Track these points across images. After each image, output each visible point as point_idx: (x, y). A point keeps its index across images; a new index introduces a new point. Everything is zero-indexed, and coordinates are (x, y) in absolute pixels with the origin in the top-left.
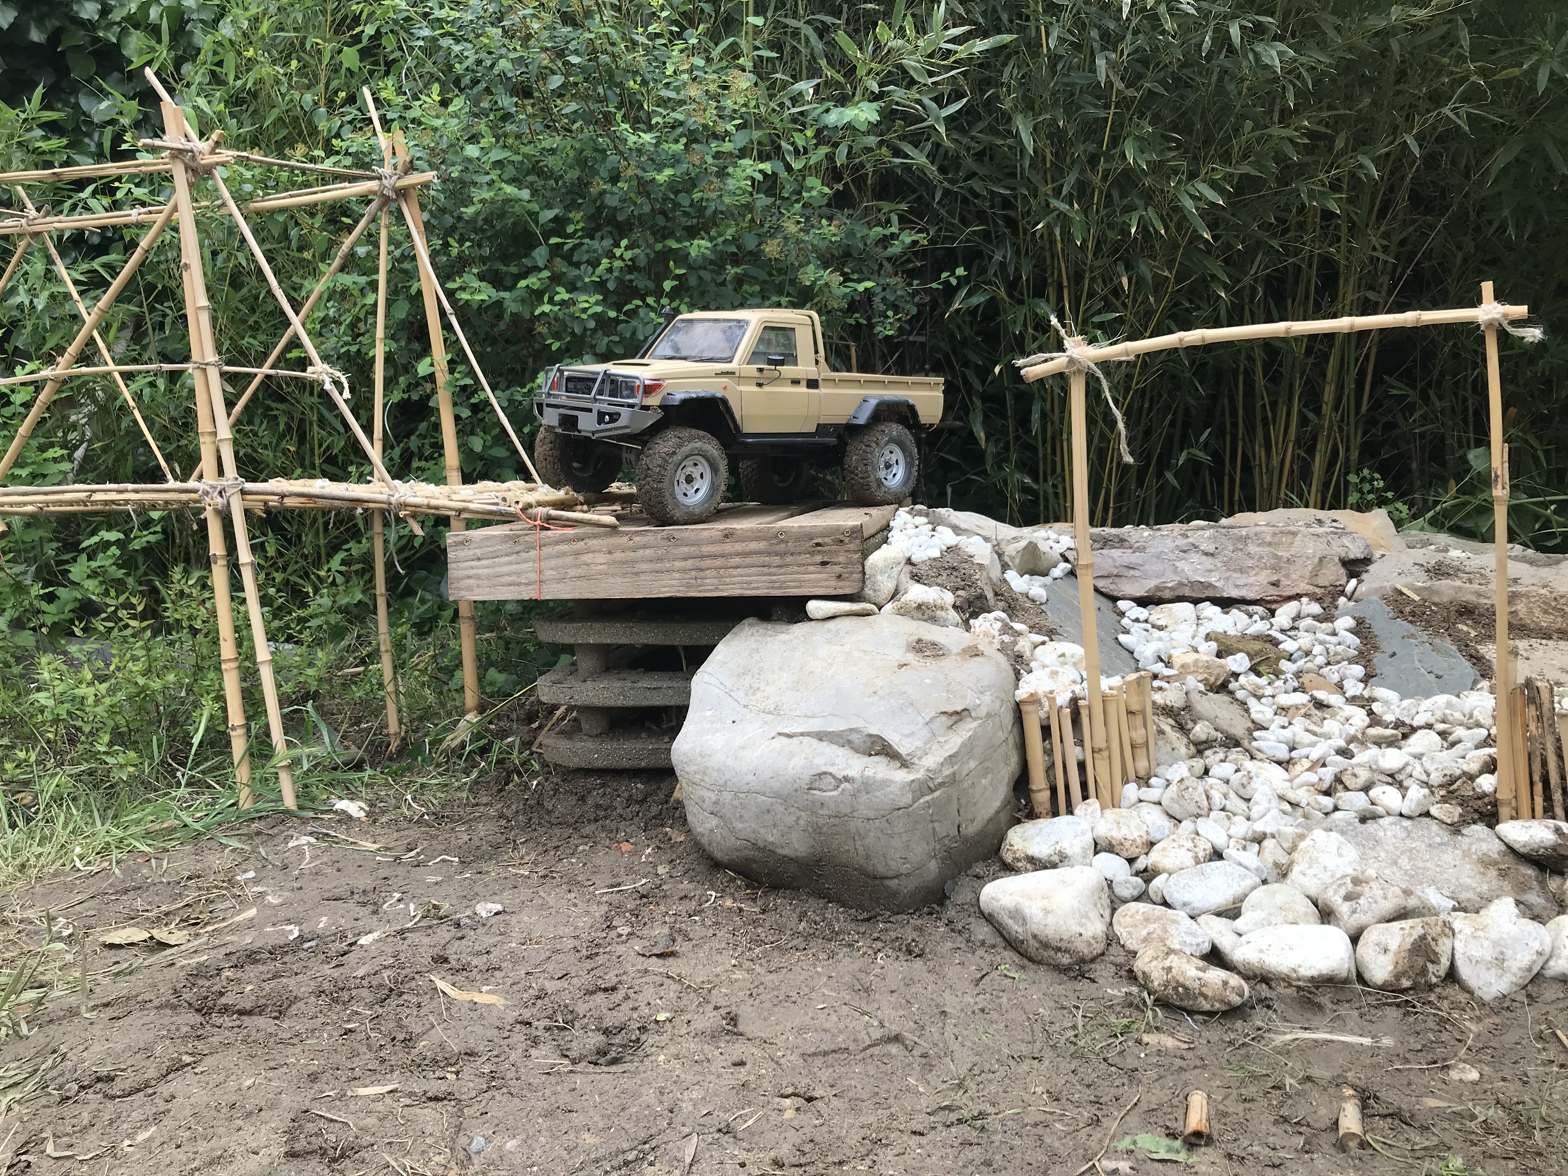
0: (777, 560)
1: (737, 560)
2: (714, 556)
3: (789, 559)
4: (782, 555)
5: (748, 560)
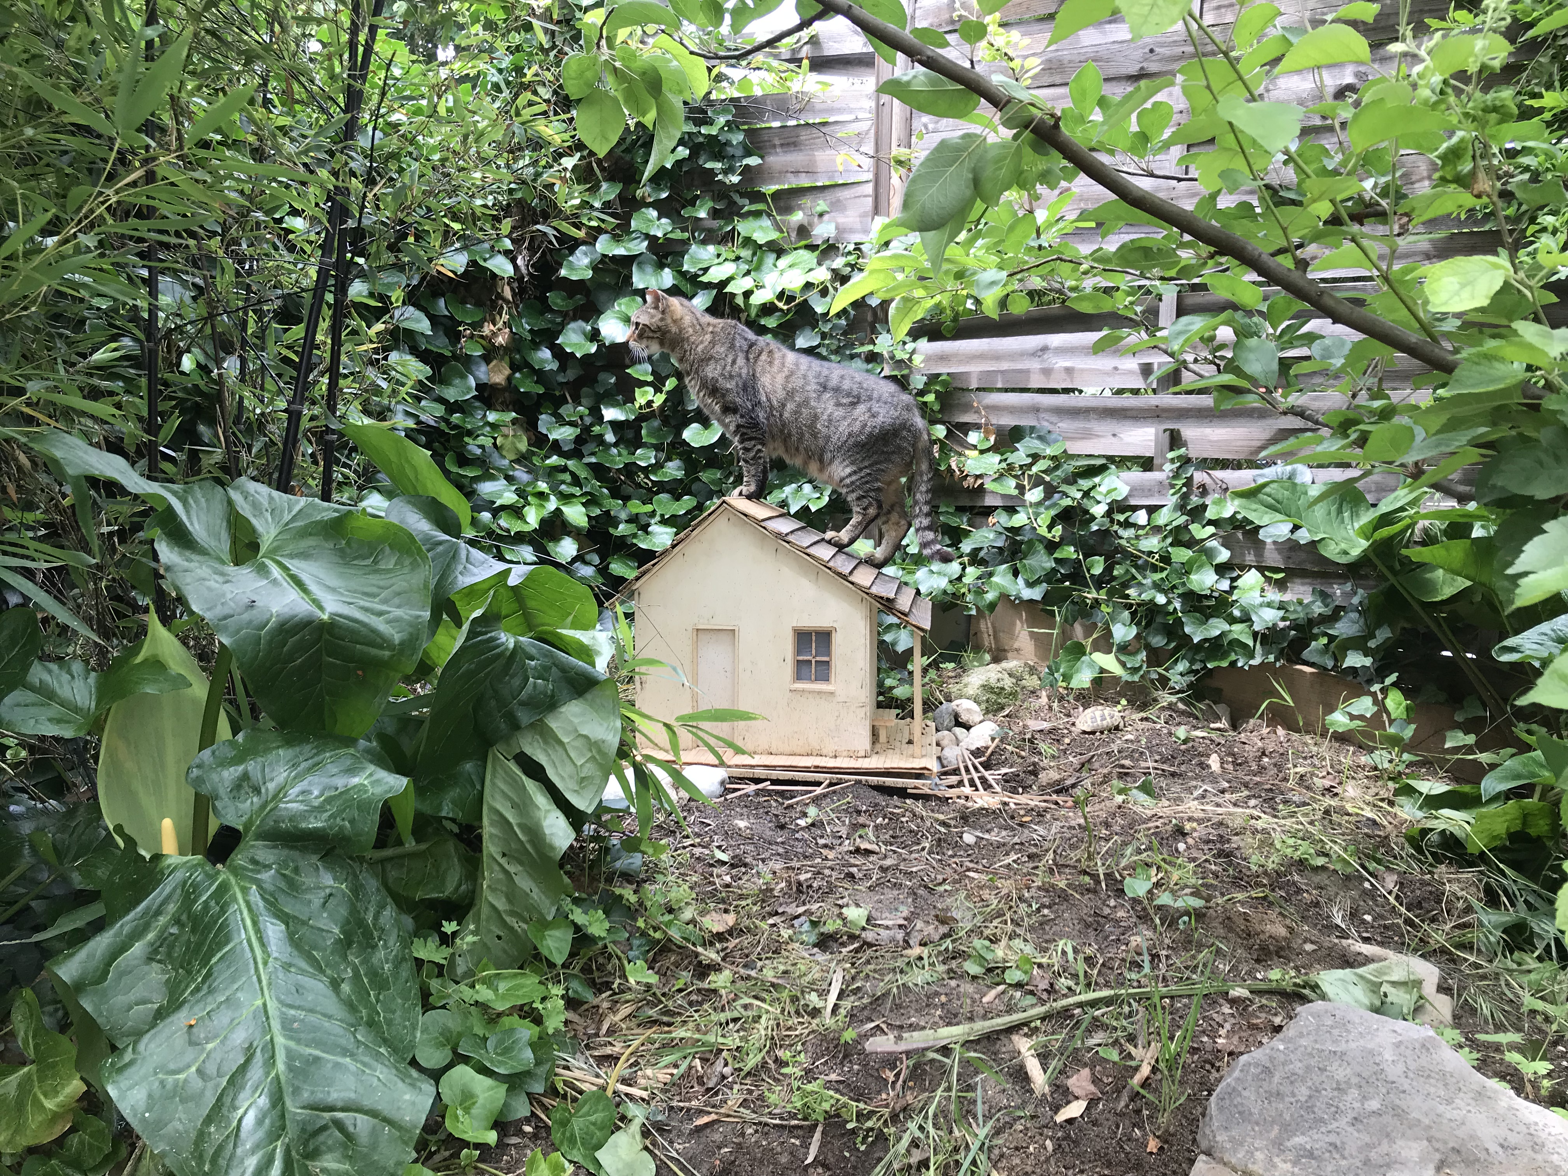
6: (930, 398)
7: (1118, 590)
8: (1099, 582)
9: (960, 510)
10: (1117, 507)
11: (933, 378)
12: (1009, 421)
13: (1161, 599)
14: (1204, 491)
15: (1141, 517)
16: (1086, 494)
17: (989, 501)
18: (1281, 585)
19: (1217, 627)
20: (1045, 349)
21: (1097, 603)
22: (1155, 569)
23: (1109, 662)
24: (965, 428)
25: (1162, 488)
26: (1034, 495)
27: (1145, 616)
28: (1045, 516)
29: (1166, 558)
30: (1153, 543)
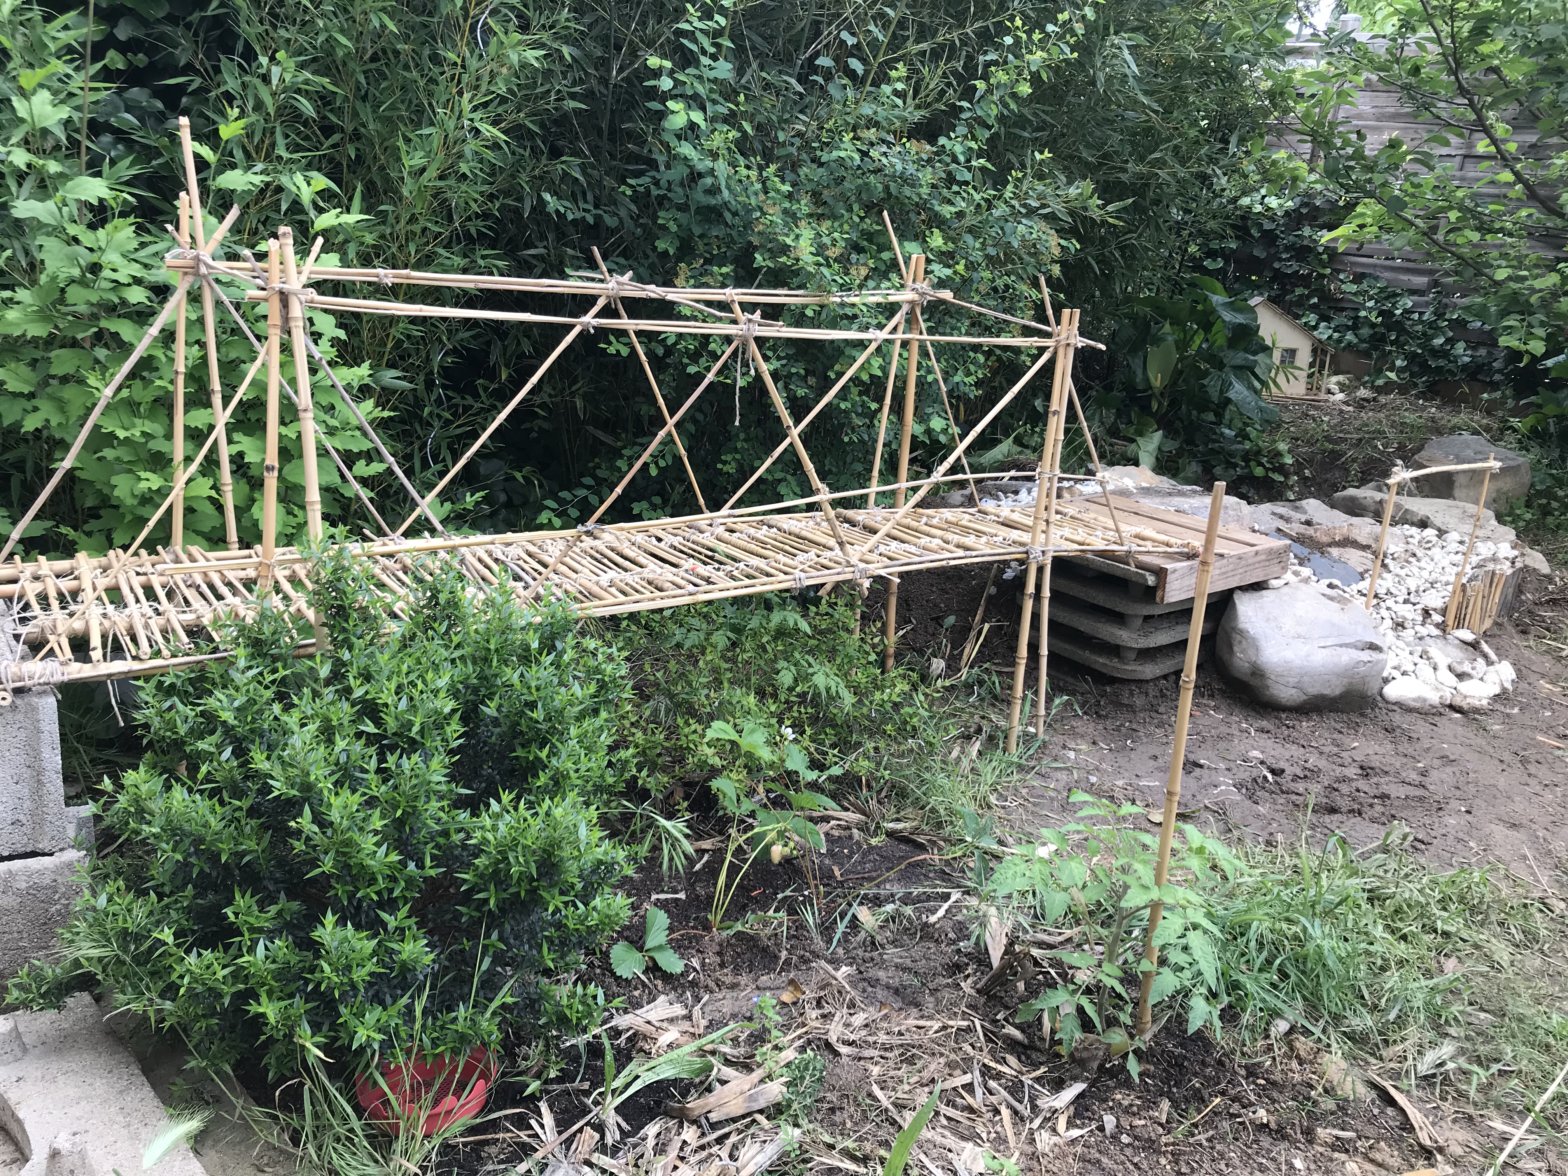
0: (1266, 564)
1: (1254, 566)
2: (1248, 566)
4: (1267, 561)
5: (1258, 566)
6: (1325, 257)
7: (1402, 346)
8: (1392, 343)
9: (1332, 309)
10: (1406, 311)
11: (1326, 248)
12: (1360, 270)
13: (1420, 351)
14: (1446, 306)
15: (1416, 316)
16: (1394, 304)
17: (1347, 306)
18: (1474, 349)
19: (1442, 362)
21: (1390, 352)
22: (1419, 338)
23: (1392, 375)
24: (1339, 271)
25: (1427, 304)
26: (1371, 304)
27: (1411, 357)
28: (1375, 313)
29: (1424, 334)
30: (1420, 328)
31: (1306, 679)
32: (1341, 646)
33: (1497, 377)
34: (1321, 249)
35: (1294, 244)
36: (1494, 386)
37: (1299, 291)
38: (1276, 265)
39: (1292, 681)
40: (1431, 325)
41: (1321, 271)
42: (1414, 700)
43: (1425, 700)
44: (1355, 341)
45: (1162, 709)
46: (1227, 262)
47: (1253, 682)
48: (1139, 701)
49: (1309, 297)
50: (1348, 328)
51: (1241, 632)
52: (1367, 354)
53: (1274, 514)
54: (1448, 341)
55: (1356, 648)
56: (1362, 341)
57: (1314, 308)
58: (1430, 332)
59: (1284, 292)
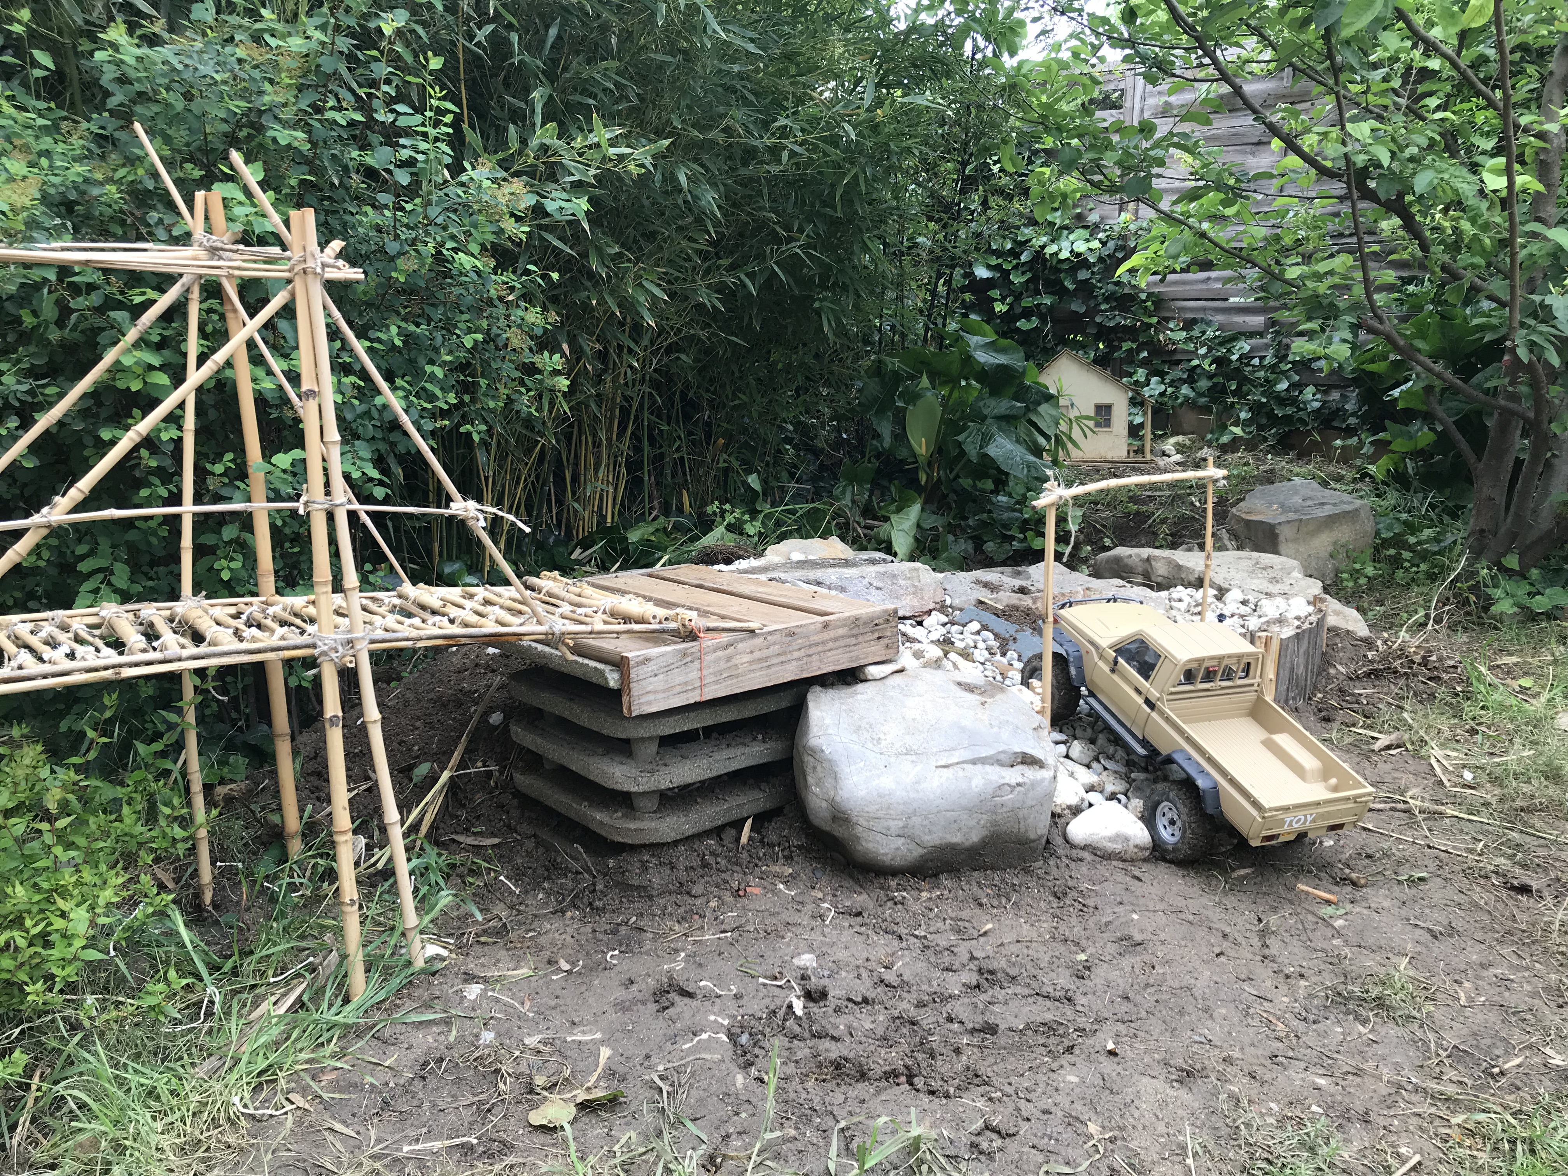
0: (853, 641)
1: (831, 645)
2: (817, 644)
3: (860, 638)
4: (855, 636)
5: (838, 644)
6: (1149, 304)
7: (1244, 397)
8: (1234, 393)
9: (1164, 362)
10: (1244, 356)
11: (1150, 295)
12: (1190, 315)
13: (1264, 400)
14: (1288, 347)
15: (1256, 361)
16: (1229, 350)
17: (1179, 357)
18: (1324, 392)
19: (1289, 410)
20: (1209, 279)
21: (1232, 404)
22: (1262, 385)
23: (1238, 431)
24: (1167, 320)
25: (1266, 347)
26: (1202, 351)
27: (1256, 408)
28: (1207, 361)
29: (1267, 380)
30: (1262, 374)
31: (916, 821)
32: (974, 762)
33: (1352, 421)
34: (1143, 296)
35: (1113, 293)
36: (1350, 432)
37: (1126, 346)
38: (1098, 319)
39: (895, 825)
40: (1273, 368)
41: (1147, 320)
42: (1111, 839)
43: (1127, 839)
44: (1192, 395)
45: (697, 889)
46: (1043, 319)
47: (839, 831)
48: (657, 879)
49: (1139, 351)
50: (1185, 381)
51: (814, 752)
52: (1207, 410)
53: (978, 582)
54: (1293, 386)
55: (1001, 763)
56: (1201, 395)
57: (1144, 363)
58: (1272, 377)
59: (1112, 348)
